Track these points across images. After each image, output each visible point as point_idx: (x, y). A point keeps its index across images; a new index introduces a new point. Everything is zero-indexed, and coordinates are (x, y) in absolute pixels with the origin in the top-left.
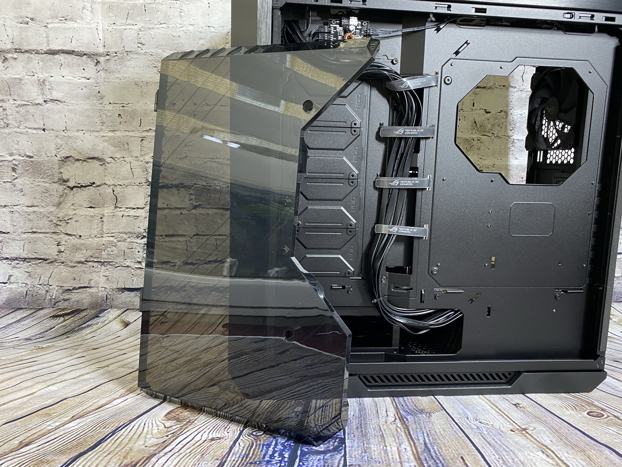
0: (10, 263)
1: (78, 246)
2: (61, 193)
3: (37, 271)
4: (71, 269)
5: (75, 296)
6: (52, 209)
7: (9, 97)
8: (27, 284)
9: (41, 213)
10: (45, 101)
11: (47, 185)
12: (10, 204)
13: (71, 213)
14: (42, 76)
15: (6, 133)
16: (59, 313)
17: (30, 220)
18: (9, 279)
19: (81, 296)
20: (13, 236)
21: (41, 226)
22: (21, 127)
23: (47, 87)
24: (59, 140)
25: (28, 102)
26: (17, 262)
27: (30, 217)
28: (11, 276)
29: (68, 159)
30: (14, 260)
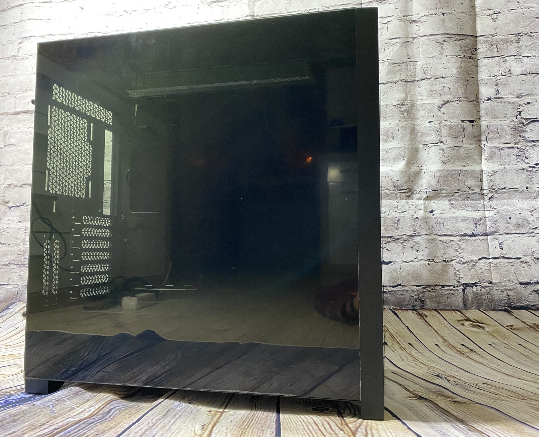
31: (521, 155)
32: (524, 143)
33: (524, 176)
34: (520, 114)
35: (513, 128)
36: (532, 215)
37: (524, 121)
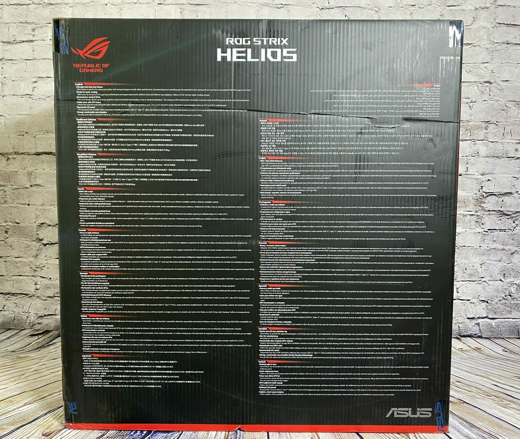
0: (4, 296)
1: (49, 286)
2: (38, 248)
3: (22, 303)
4: (44, 302)
5: (45, 321)
6: (32, 259)
7: (8, 183)
8: (14, 312)
9: (25, 262)
10: (31, 186)
11: (28, 242)
12: (4, 256)
13: (44, 262)
14: (30, 169)
15: (4, 207)
16: (35, 333)
17: (18, 267)
18: (3, 308)
19: (49, 321)
20: (6, 278)
21: (25, 271)
22: (14, 203)
23: (33, 176)
24: (38, 212)
25: (20, 186)
26: (8, 296)
27: (17, 265)
28: (4, 306)
29: (42, 225)
30: (7, 294)
31: (479, 222)
32: (482, 212)
33: (479, 238)
34: (482, 188)
35: (475, 199)
36: (481, 267)
37: (484, 194)
